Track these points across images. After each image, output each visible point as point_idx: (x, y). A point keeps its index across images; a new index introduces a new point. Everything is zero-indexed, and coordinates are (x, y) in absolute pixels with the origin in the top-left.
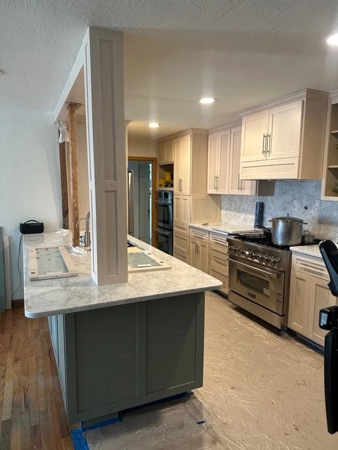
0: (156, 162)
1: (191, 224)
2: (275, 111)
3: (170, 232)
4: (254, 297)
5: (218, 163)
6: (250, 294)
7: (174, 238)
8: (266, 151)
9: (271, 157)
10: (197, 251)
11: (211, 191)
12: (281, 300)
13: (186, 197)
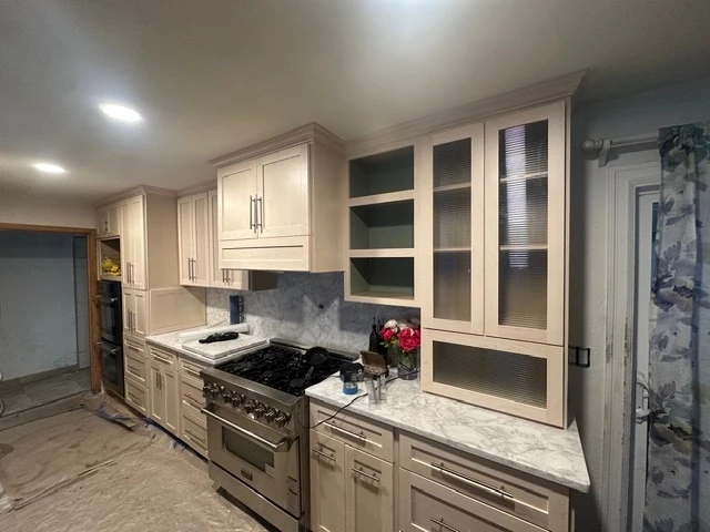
0: (95, 235)
1: (150, 338)
2: (266, 160)
3: (119, 348)
4: (251, 478)
5: (193, 241)
6: (243, 473)
7: (126, 359)
8: (256, 225)
9: (265, 234)
10: (159, 384)
11: (185, 281)
12: (296, 490)
13: (141, 293)
